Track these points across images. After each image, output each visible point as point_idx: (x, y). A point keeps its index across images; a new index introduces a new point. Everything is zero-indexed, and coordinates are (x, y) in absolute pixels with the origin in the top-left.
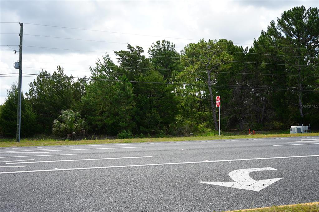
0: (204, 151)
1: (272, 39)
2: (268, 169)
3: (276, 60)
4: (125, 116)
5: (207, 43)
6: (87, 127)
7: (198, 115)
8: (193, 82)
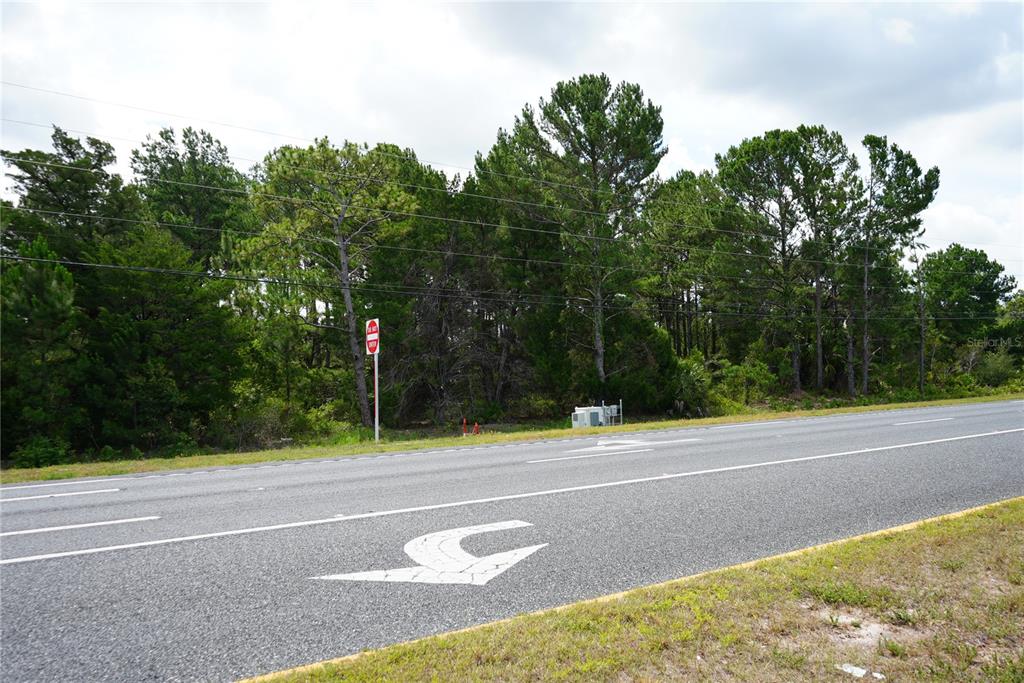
0: (330, 489)
1: (529, 158)
2: (509, 525)
3: (537, 218)
4: (43, 386)
5: (337, 151)
7: (309, 380)
8: (291, 274)
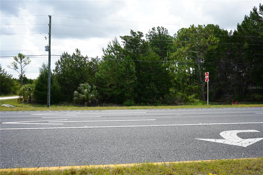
0: (197, 117)
1: (255, 23)
2: (252, 131)
3: (258, 41)
4: (129, 88)
5: (196, 28)
6: (99, 97)
7: (189, 88)
8: (184, 61)
